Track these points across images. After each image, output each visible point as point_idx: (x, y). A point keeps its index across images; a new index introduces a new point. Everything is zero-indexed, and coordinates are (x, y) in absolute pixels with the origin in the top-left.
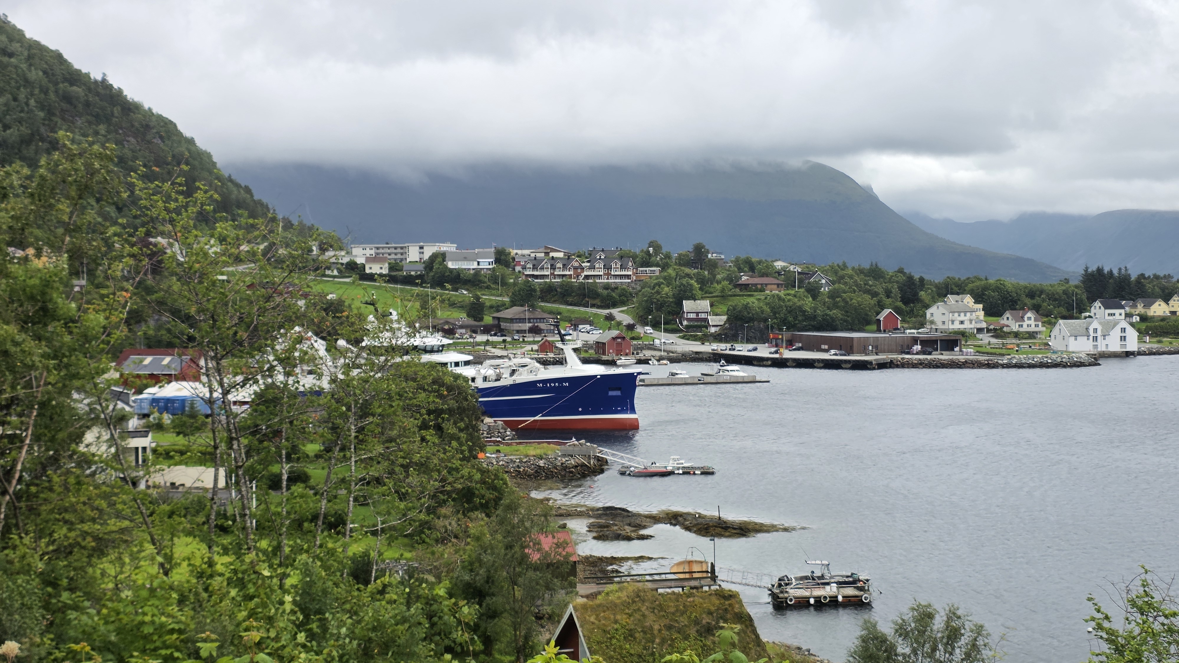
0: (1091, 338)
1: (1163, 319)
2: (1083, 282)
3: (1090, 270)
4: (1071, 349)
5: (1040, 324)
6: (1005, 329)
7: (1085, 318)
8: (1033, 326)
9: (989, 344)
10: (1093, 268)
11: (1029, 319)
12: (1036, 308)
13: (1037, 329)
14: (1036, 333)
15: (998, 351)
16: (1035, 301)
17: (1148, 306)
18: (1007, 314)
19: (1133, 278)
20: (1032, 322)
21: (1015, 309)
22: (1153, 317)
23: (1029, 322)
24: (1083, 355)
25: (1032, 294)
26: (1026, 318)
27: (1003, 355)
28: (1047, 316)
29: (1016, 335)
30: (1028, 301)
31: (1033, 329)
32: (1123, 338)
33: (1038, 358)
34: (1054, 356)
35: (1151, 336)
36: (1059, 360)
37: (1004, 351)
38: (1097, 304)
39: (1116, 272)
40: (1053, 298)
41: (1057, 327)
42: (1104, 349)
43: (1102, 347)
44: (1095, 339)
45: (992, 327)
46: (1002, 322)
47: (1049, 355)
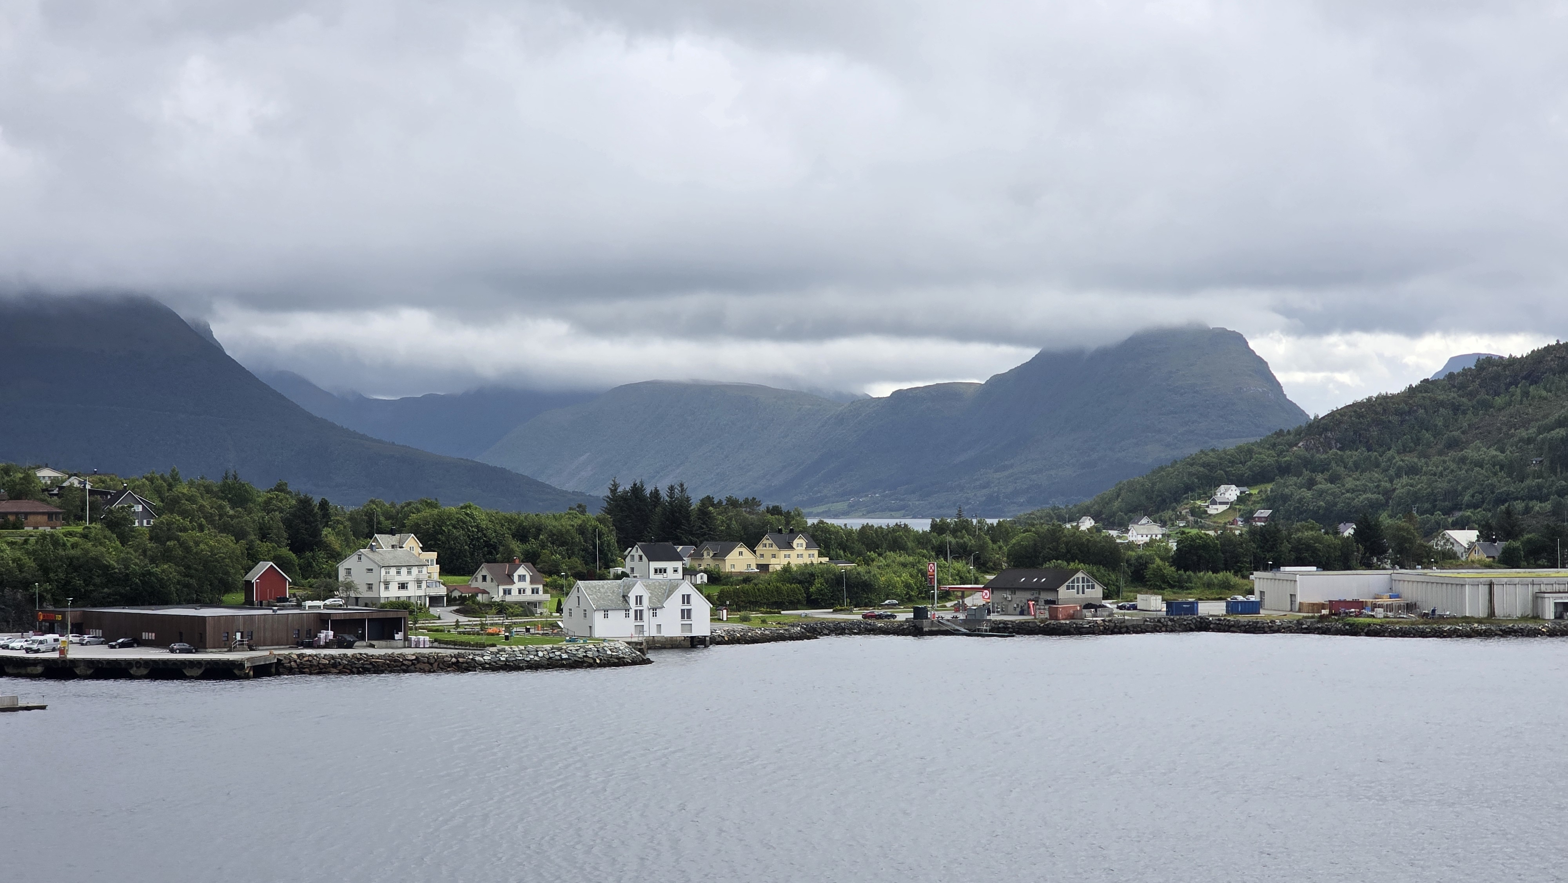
0: (632, 613)
1: (747, 579)
2: (609, 511)
3: (620, 489)
4: (598, 633)
5: (541, 587)
6: (480, 598)
7: (618, 577)
8: (529, 592)
9: (457, 625)
10: (625, 486)
11: (522, 578)
12: (531, 558)
13: (535, 598)
14: (535, 604)
15: (472, 638)
16: (527, 547)
17: (720, 556)
18: (484, 571)
19: (695, 504)
20: (527, 585)
21: (495, 561)
22: (730, 575)
23: (522, 585)
24: (622, 646)
25: (522, 535)
26: (516, 578)
27: (482, 646)
28: (550, 574)
29: (502, 609)
30: (516, 546)
31: (528, 596)
32: (686, 614)
33: (544, 650)
34: (572, 647)
35: (730, 610)
36: (581, 654)
37: (483, 639)
38: (636, 552)
39: (664, 494)
40: (559, 539)
41: (574, 594)
42: (654, 633)
43: (651, 631)
44: (639, 615)
45: (456, 594)
46: (474, 585)
47: (563, 645)
